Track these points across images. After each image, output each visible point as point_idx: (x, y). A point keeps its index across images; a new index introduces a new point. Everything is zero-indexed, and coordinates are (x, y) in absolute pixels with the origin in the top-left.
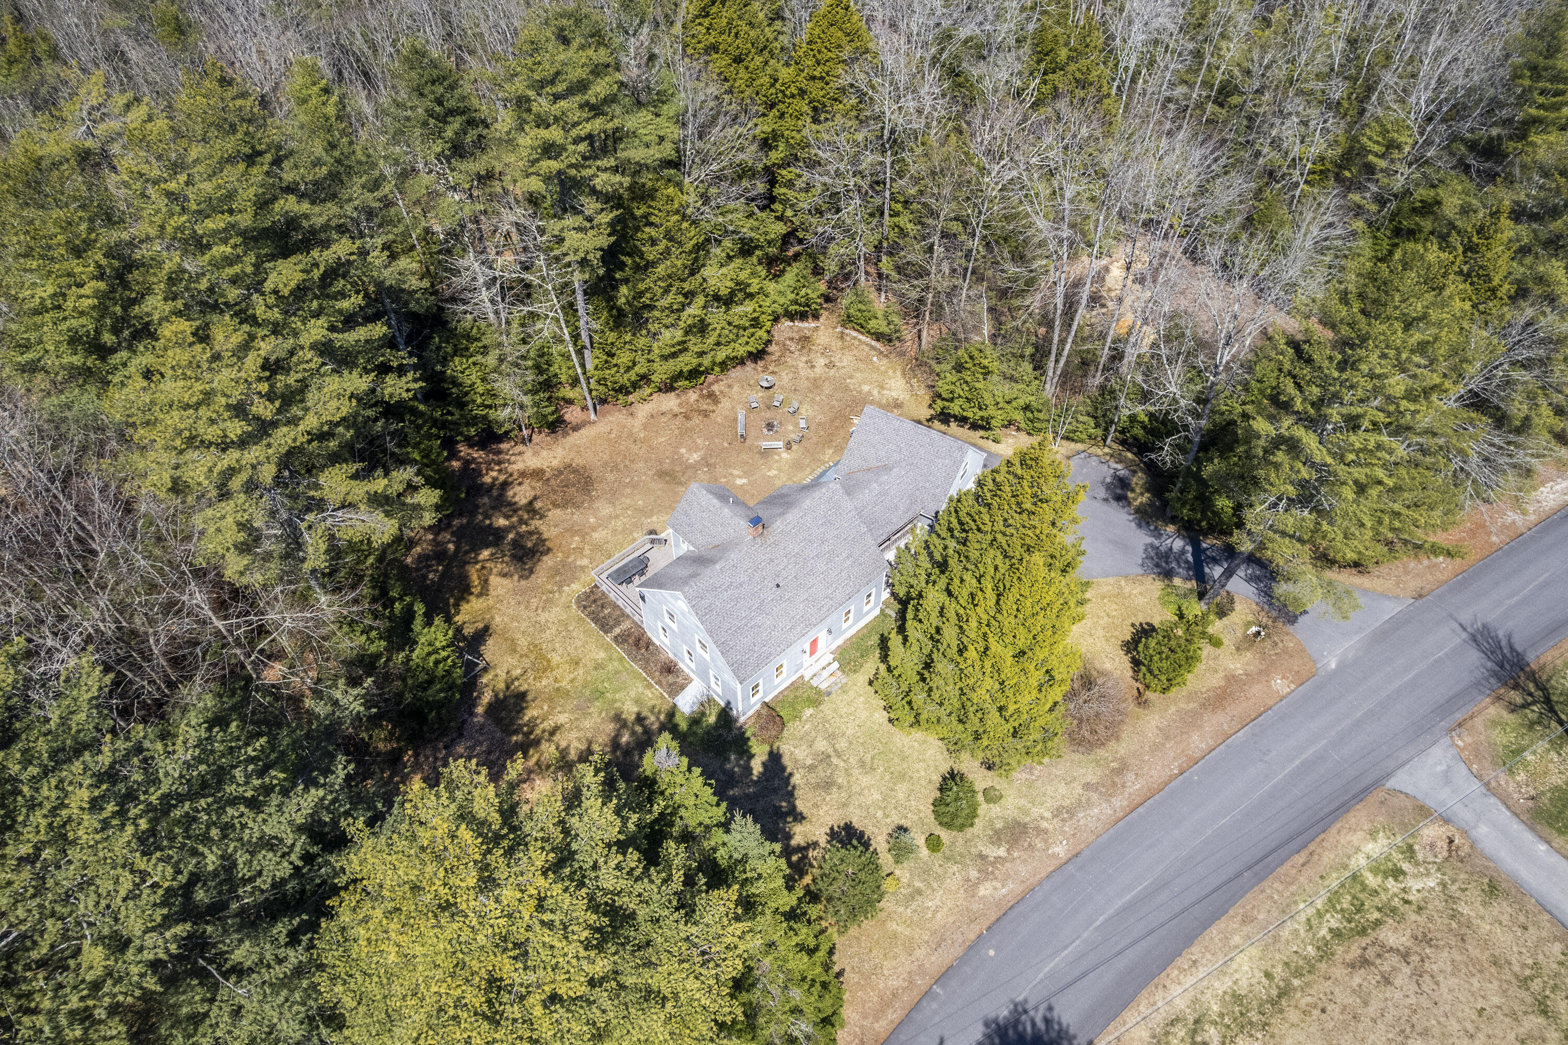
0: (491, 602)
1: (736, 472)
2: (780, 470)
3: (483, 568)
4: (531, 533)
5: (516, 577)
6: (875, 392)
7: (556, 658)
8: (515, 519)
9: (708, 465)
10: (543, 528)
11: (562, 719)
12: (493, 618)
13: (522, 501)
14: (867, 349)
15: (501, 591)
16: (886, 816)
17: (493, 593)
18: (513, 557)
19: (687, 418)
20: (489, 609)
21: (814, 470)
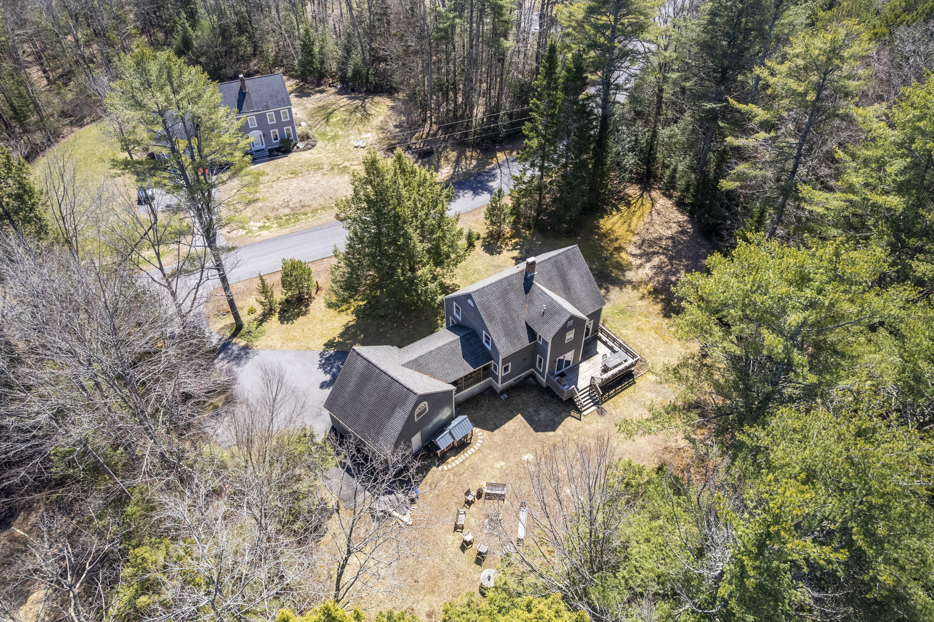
11: (640, 303)
21: (462, 463)
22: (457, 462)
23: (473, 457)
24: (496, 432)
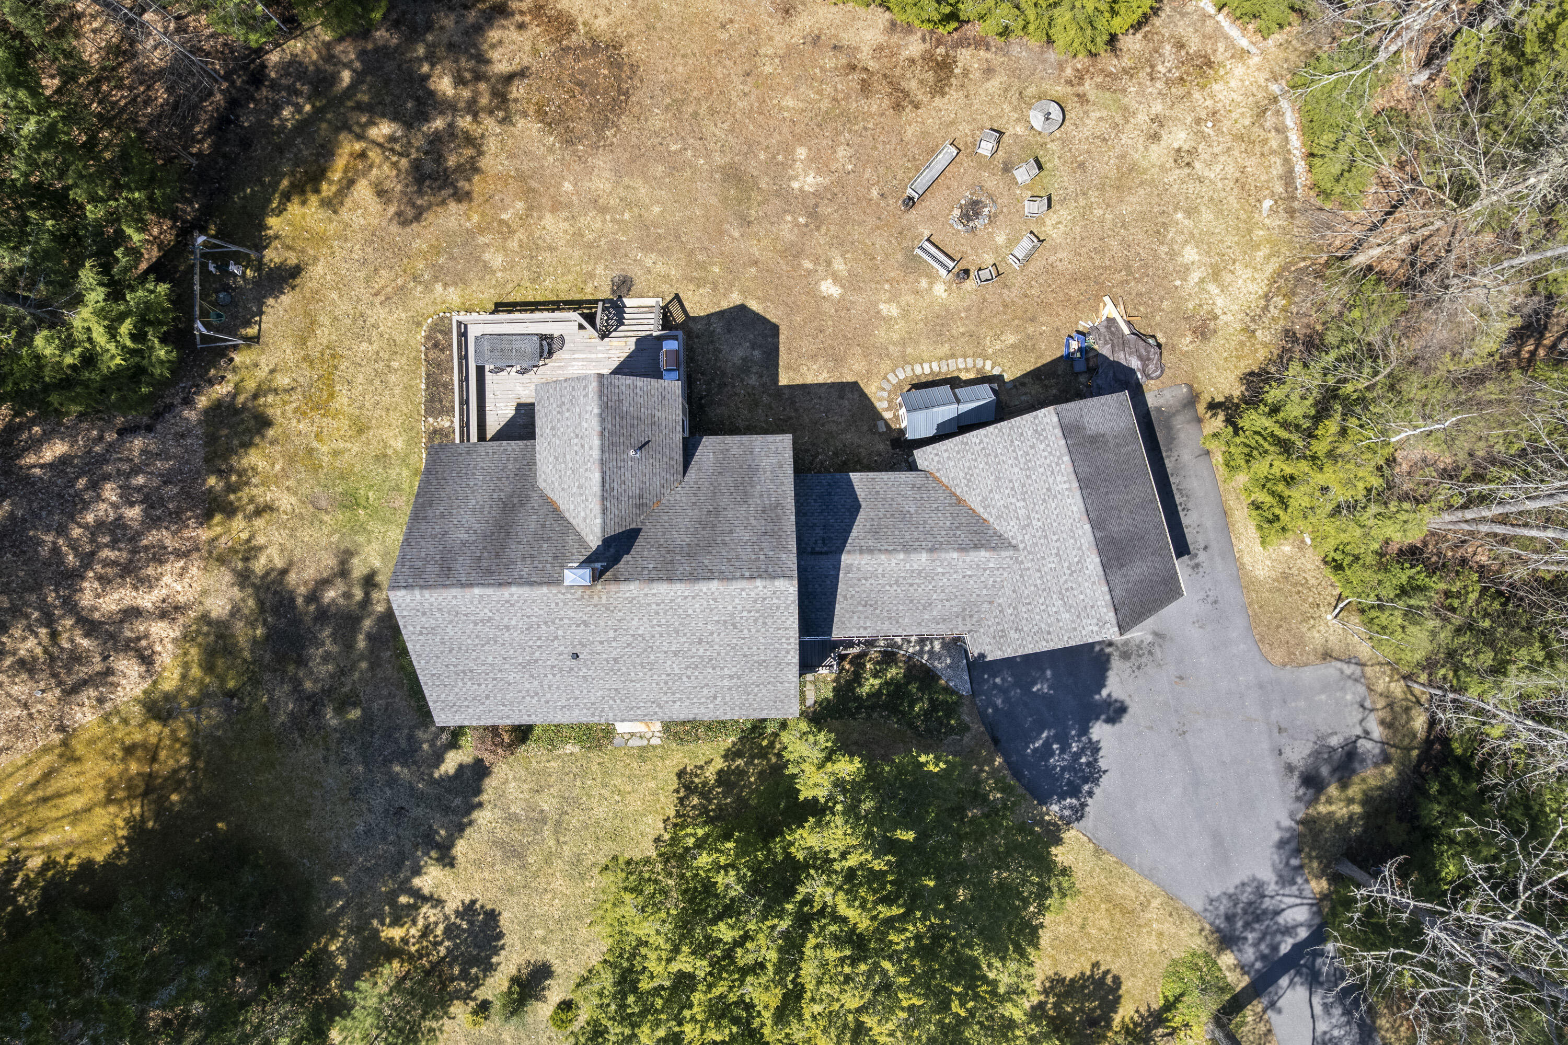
0: (332, 228)
1: (839, 265)
2: (905, 313)
3: (363, 155)
4: (469, 140)
5: (392, 210)
6: (1195, 276)
7: (342, 401)
8: (466, 94)
9: (813, 215)
10: (491, 145)
11: (286, 501)
12: (315, 259)
13: (501, 65)
14: (1278, 169)
15: (357, 220)
16: (544, 941)
17: (344, 214)
18: (416, 166)
19: (865, 88)
20: (322, 239)
21: (953, 356)
22: (961, 363)
23: (925, 355)
24: (850, 379)
